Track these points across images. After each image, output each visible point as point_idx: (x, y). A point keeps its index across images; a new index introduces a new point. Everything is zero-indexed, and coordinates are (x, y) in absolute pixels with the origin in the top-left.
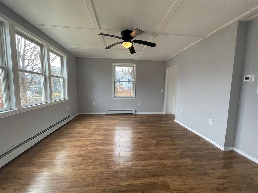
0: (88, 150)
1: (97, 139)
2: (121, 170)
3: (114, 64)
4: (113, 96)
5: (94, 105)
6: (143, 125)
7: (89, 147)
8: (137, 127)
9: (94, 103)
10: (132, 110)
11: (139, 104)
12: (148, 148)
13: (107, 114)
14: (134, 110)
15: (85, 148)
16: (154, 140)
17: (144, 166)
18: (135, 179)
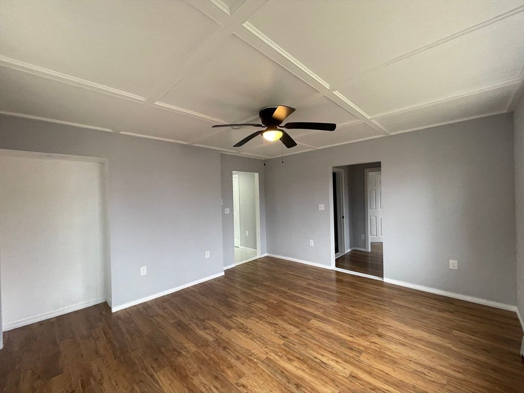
0: (368, 341)
1: (339, 360)
7: (366, 348)
15: (372, 347)
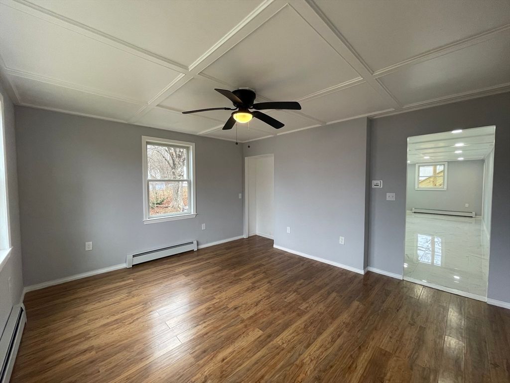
2: (320, 371)
3: (145, 139)
4: (146, 218)
5: (87, 249)
6: (241, 270)
8: (237, 278)
9: (89, 245)
10: (192, 243)
11: (203, 227)
12: (300, 309)
13: (133, 266)
14: (195, 242)
16: (290, 292)
17: (333, 341)
18: (352, 369)
